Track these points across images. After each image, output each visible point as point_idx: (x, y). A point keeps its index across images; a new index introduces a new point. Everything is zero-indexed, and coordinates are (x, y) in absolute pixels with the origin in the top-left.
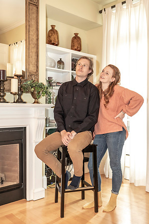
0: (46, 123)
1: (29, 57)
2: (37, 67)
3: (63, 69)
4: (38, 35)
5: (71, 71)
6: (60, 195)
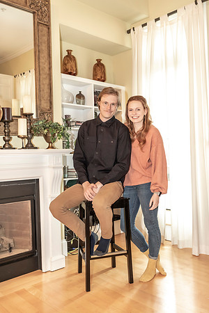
0: (64, 173)
1: (40, 91)
2: (51, 103)
3: (84, 104)
4: (50, 63)
5: (94, 107)
6: (84, 263)
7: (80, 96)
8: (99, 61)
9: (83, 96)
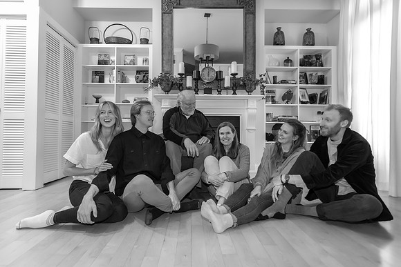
2: (254, 66)
3: (291, 66)
5: (299, 67)
7: (288, 61)
8: (309, 30)
9: (291, 61)
